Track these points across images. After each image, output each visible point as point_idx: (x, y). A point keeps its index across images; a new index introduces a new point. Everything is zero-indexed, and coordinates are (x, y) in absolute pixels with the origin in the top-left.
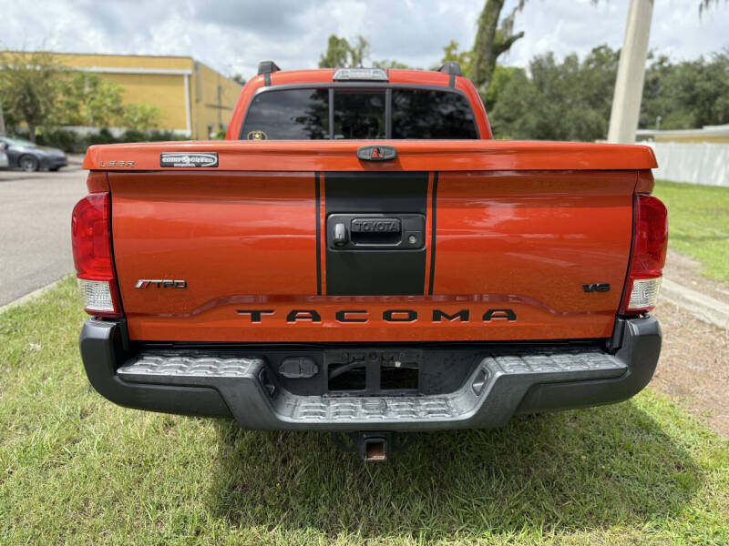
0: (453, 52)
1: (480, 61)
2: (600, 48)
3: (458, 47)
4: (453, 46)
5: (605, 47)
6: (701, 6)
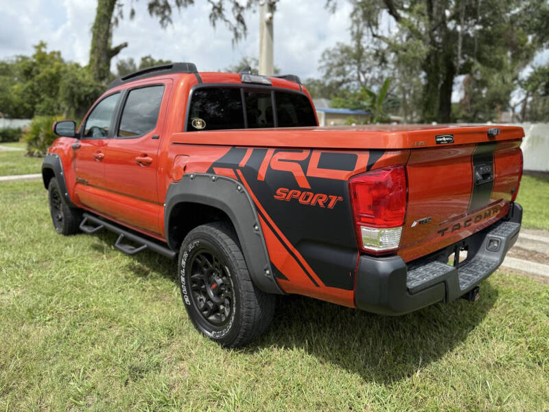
0: (43, 50)
1: (99, 62)
2: (147, 58)
3: (47, 46)
4: (43, 45)
5: (149, 57)
6: (233, 41)
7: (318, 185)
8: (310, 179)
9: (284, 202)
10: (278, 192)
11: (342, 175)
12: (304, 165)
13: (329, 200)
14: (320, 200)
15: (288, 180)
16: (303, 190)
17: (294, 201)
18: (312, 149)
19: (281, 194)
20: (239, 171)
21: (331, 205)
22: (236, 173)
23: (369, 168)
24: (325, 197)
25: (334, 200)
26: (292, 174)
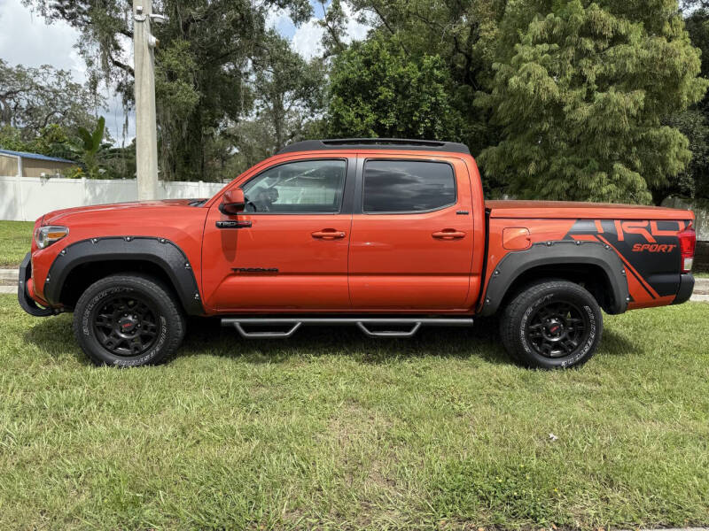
7: (660, 240)
8: (655, 237)
9: (639, 253)
10: (635, 247)
11: (673, 233)
12: (649, 229)
13: (668, 248)
14: (663, 248)
15: (640, 239)
16: (651, 244)
17: (646, 251)
18: (649, 220)
19: (637, 248)
20: (599, 236)
21: (669, 250)
22: (598, 238)
23: (686, 229)
24: (666, 246)
25: (671, 246)
26: (643, 236)
